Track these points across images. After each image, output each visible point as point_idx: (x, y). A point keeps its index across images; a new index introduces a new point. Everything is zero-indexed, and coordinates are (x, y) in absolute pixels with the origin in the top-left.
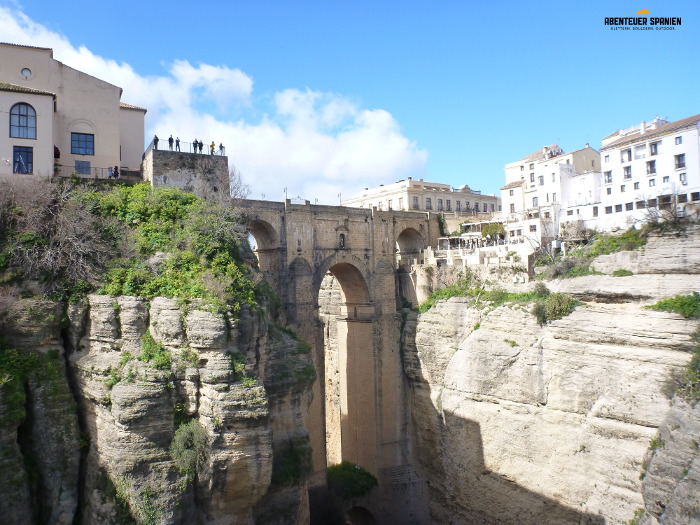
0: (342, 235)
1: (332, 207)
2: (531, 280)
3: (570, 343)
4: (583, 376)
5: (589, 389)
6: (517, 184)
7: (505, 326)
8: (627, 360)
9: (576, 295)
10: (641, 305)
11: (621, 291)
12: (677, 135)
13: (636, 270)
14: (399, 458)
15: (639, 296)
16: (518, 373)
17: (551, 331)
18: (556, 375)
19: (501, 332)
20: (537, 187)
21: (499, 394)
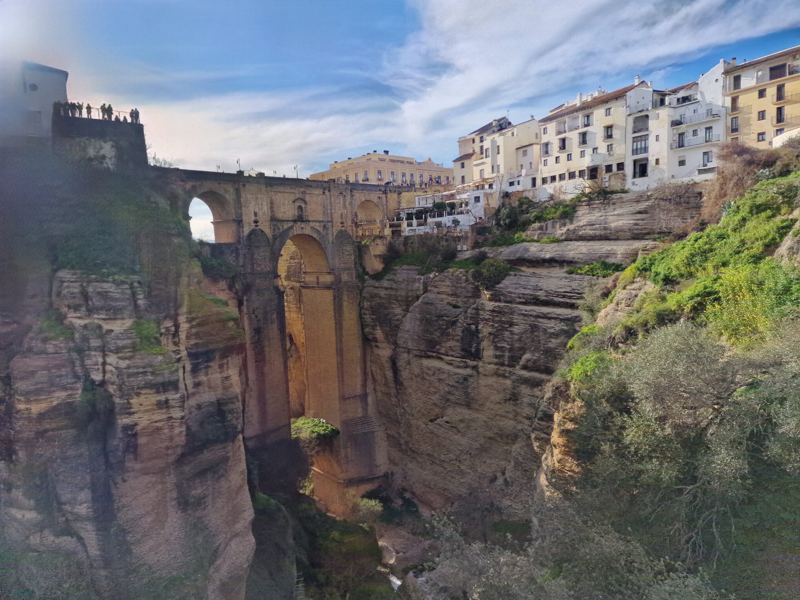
0: (300, 207)
1: (288, 179)
2: (473, 248)
3: (502, 304)
4: (512, 333)
5: (517, 345)
6: (468, 156)
7: (448, 290)
8: (550, 318)
9: (510, 261)
10: (566, 269)
11: (548, 256)
12: (608, 106)
13: (563, 237)
14: (360, 410)
15: (564, 261)
16: (459, 331)
17: (486, 294)
18: (490, 334)
19: (444, 296)
20: (484, 160)
21: (443, 351)
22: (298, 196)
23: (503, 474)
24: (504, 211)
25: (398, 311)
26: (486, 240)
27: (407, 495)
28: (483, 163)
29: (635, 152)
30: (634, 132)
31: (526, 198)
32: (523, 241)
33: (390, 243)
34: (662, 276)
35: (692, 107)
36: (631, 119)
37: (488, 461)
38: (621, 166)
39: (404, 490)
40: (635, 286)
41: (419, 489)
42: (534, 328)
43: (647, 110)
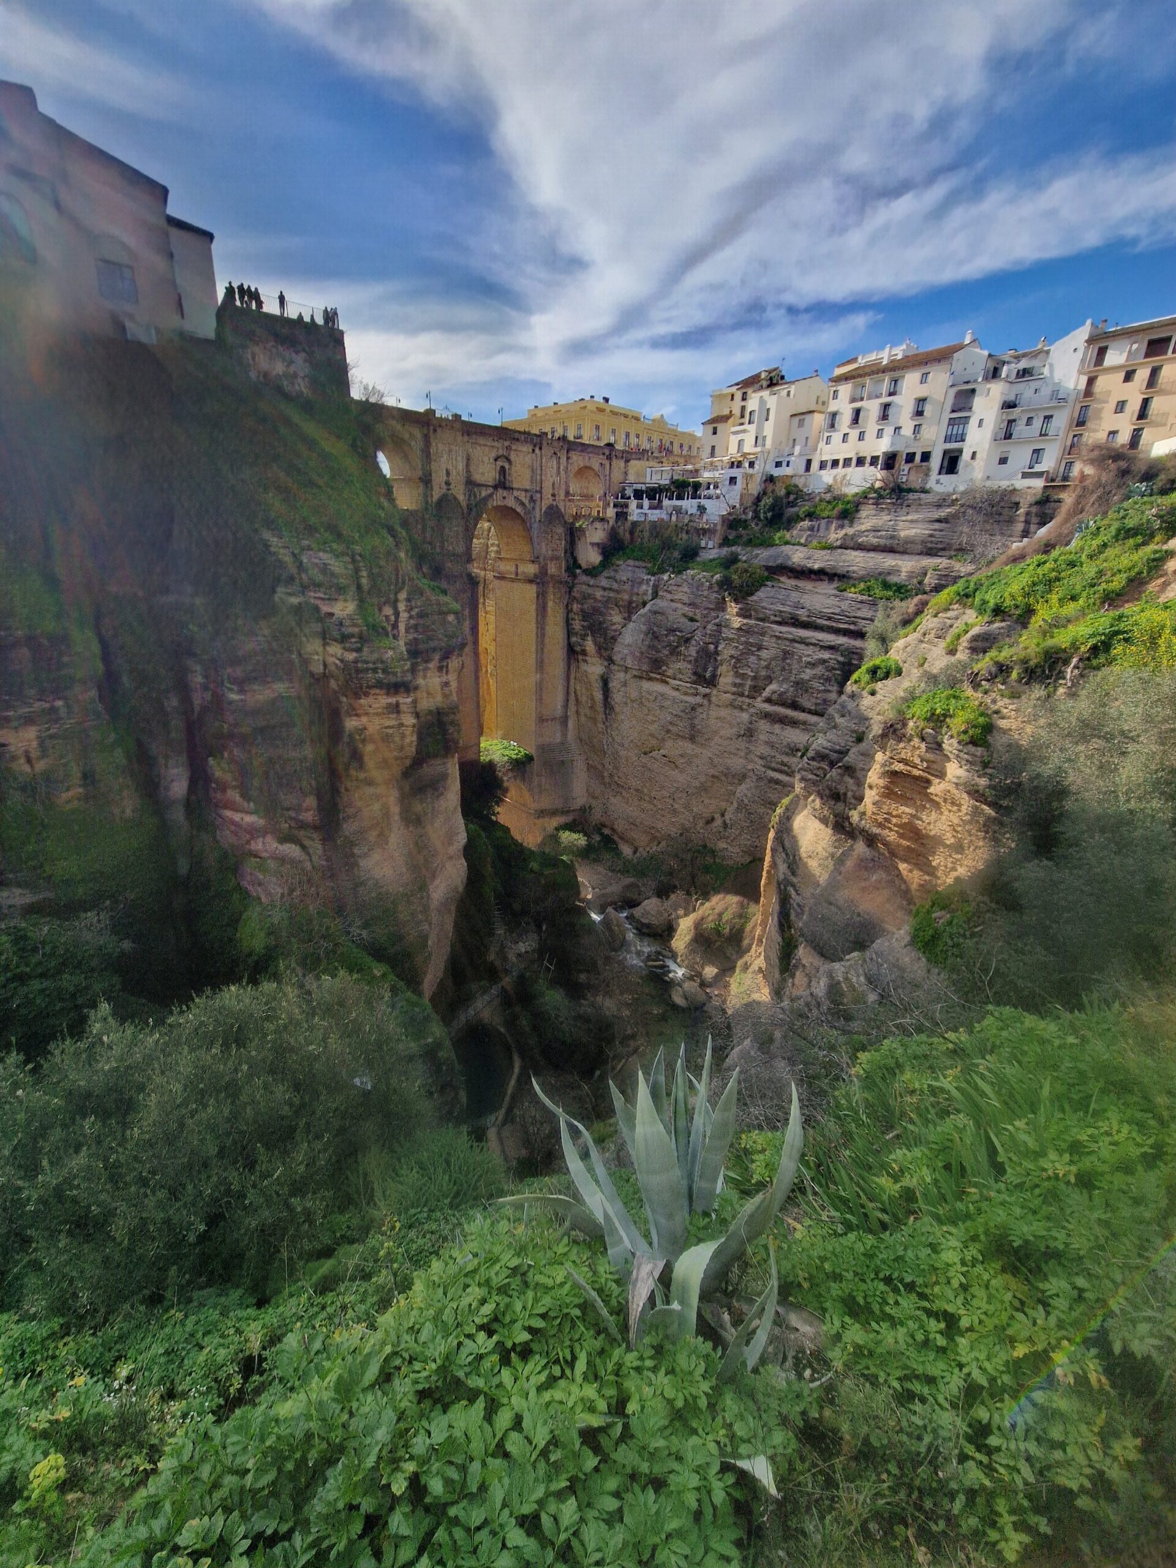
0: (503, 468)
1: (490, 427)
2: (721, 546)
3: (753, 622)
4: (759, 659)
5: (763, 673)
6: (724, 419)
7: (686, 599)
8: (808, 644)
9: (768, 568)
10: (836, 584)
11: (816, 567)
12: (925, 370)
13: (838, 543)
14: (559, 735)
15: (835, 575)
16: (693, 651)
17: (733, 608)
18: (732, 657)
19: (679, 605)
20: (746, 427)
21: (670, 673)
22: (501, 452)
23: (723, 815)
24: (767, 501)
25: (616, 618)
26: (740, 537)
27: (606, 831)
28: (744, 431)
29: (948, 439)
30: (953, 411)
31: (796, 486)
32: (787, 543)
33: (613, 528)
34: (992, 604)
35: (1034, 385)
36: (952, 392)
37: (707, 801)
38: (926, 457)
39: (604, 826)
40: (950, 614)
41: (620, 826)
42: (786, 654)
43: (975, 381)
